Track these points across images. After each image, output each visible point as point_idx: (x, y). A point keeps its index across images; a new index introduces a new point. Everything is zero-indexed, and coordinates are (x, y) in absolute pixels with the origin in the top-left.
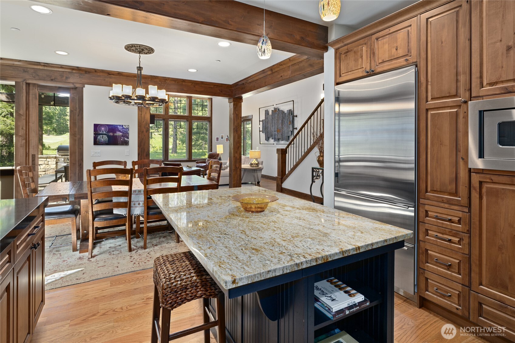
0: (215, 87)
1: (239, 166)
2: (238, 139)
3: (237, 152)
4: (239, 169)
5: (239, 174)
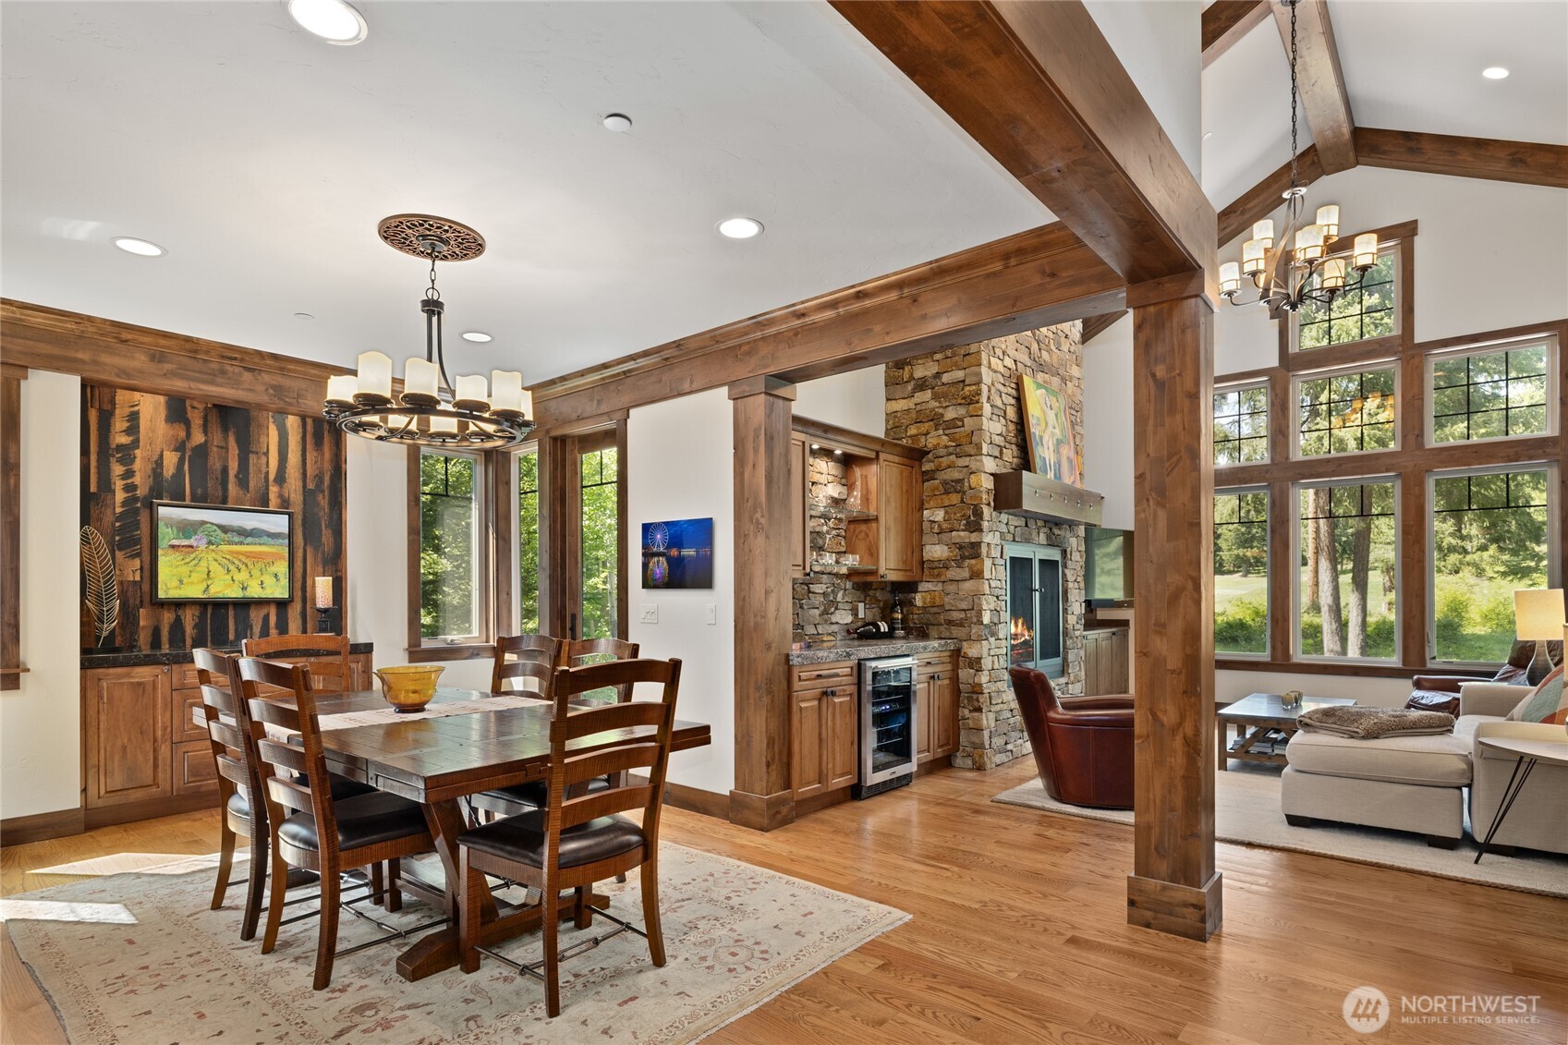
0: (1013, 262)
1: (1183, 718)
2: (1170, 539)
3: (1164, 626)
4: (1178, 742)
5: (1180, 772)
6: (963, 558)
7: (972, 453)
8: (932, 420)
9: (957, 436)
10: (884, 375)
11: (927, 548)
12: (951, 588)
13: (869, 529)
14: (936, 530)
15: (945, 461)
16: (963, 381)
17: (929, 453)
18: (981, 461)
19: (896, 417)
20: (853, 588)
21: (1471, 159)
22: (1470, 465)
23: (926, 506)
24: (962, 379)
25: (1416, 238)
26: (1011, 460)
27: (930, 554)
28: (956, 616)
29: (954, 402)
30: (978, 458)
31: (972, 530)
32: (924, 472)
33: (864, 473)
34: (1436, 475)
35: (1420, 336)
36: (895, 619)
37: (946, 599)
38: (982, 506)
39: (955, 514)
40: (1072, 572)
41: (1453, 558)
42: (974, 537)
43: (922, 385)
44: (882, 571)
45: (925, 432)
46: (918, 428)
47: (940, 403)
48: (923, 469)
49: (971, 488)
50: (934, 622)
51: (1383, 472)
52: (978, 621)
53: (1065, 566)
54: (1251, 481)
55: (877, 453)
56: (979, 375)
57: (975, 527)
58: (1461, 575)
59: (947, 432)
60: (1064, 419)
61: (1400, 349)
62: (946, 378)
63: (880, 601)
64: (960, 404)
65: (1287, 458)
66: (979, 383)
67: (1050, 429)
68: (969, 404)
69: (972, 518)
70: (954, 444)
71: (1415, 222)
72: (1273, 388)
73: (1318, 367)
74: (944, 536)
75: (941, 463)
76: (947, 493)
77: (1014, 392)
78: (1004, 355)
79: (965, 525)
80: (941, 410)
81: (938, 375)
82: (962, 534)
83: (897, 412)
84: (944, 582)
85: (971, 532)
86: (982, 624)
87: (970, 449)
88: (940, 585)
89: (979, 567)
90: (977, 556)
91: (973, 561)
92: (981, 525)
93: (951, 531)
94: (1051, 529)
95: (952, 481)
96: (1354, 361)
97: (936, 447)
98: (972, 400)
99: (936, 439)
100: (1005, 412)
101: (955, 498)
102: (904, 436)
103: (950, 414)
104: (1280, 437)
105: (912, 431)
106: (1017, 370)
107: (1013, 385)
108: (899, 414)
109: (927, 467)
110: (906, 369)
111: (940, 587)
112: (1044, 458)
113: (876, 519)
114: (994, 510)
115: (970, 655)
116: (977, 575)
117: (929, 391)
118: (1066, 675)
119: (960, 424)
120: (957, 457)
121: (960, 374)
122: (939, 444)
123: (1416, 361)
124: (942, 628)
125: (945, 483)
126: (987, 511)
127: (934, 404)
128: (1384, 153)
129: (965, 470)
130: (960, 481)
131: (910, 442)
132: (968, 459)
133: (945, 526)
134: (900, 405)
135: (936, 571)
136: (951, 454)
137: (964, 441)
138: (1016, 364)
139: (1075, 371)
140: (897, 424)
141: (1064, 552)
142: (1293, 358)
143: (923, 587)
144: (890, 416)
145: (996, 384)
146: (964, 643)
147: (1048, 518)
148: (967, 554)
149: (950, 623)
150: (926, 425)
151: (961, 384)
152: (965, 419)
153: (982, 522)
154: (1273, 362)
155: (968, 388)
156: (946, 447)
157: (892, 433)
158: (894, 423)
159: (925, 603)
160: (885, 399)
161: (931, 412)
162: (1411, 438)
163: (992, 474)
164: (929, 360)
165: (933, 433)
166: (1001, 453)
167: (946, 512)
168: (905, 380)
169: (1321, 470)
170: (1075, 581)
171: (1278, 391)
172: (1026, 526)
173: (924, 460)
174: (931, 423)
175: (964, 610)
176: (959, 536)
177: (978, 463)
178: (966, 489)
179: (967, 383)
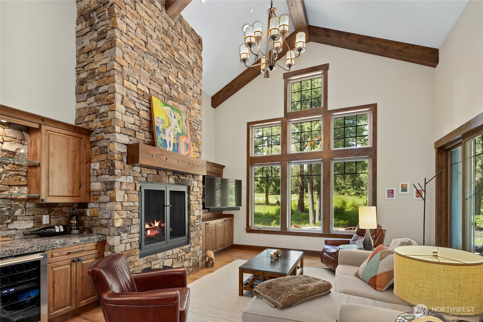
6: (107, 190)
7: (111, 131)
8: (94, 113)
9: (105, 122)
10: (75, 88)
11: (92, 184)
12: (102, 206)
13: (37, 171)
14: (95, 174)
15: (100, 136)
16: (107, 91)
17: (93, 131)
18: (115, 136)
19: (80, 112)
20: (36, 207)
21: (346, 40)
22: (344, 157)
23: (92, 161)
24: (107, 90)
25: (329, 71)
26: (144, 139)
27: (93, 187)
28: (104, 222)
29: (103, 103)
30: (113, 134)
31: (111, 174)
32: (91, 142)
33: (35, 138)
34: (335, 161)
35: (330, 108)
36: (71, 224)
37: (99, 213)
38: (115, 161)
39: (104, 165)
40: (194, 196)
41: (344, 190)
42: (111, 178)
43: (90, 94)
44: (43, 197)
45: (91, 120)
46: (89, 118)
47: (98, 104)
48: (91, 140)
49: (111, 151)
50: (95, 225)
51: (317, 159)
52: (113, 225)
53: (189, 193)
54: (275, 161)
55: (40, 125)
56: (114, 87)
57: (112, 173)
58: (345, 195)
59: (101, 119)
60: (184, 124)
61: (323, 112)
62: (101, 90)
63: (66, 213)
64: (106, 104)
65: (286, 153)
66: (114, 92)
67: (173, 127)
68: (110, 104)
69: (111, 168)
70: (103, 126)
71: (328, 64)
72: (282, 126)
73: (297, 118)
74: (99, 177)
75: (98, 137)
76: (101, 154)
77: (147, 105)
78: (137, 82)
79: (108, 172)
80: (98, 108)
81: (97, 88)
82: (106, 176)
83: (80, 109)
84: (100, 203)
85: (111, 175)
86: (114, 227)
87: (110, 129)
88: (98, 204)
89: (113, 195)
90: (112, 189)
91: (111, 192)
92: (114, 172)
93: (102, 175)
94: (178, 176)
95: (103, 147)
96: (308, 116)
97: (96, 127)
98: (111, 103)
99: (97, 124)
100: (139, 113)
101: (104, 157)
102: (82, 122)
103: (102, 110)
104: (284, 144)
105: (86, 119)
106: (150, 93)
107: (147, 101)
108: (81, 110)
109: (92, 139)
110: (85, 85)
111: (97, 206)
112: (165, 141)
113: (39, 165)
114: (127, 164)
115: (110, 244)
116: (113, 199)
117: (93, 97)
118: (190, 244)
119: (106, 115)
120: (105, 134)
121: (105, 88)
122: (97, 126)
123: (328, 117)
124: (98, 229)
125: (100, 148)
126: (118, 164)
127: (96, 104)
128: (318, 36)
129: (108, 140)
130: (106, 147)
131: (85, 125)
132: (109, 135)
133: (99, 172)
134: (82, 105)
135: (96, 197)
136: (102, 132)
137: (108, 124)
138: (149, 91)
139: (196, 106)
140: (80, 116)
141: (189, 188)
142: (289, 114)
143: (91, 205)
144: (78, 110)
145: (130, 96)
146: (107, 237)
147: (174, 171)
148: (108, 187)
149: (101, 225)
150: (92, 116)
151: (107, 93)
152: (108, 113)
153: (115, 170)
154: (282, 115)
155: (109, 95)
156: (100, 128)
157: (78, 121)
158: (79, 115)
159: (91, 214)
160: (75, 102)
161: (94, 108)
162: (326, 146)
163: (126, 145)
164: (94, 80)
165: (95, 121)
166: (135, 134)
167: (100, 164)
168: (84, 91)
169: (297, 158)
170: (196, 200)
171: (284, 127)
172: (158, 174)
173: (91, 135)
174: (94, 115)
175: (107, 219)
176: (105, 178)
177: (114, 137)
178: (108, 151)
179: (109, 92)
